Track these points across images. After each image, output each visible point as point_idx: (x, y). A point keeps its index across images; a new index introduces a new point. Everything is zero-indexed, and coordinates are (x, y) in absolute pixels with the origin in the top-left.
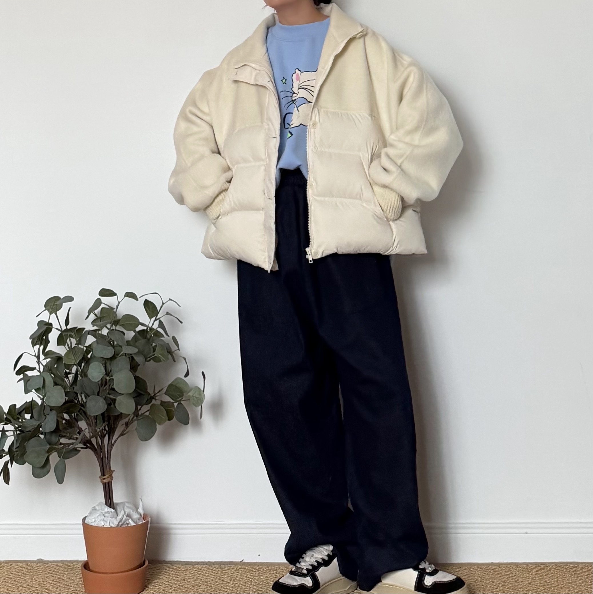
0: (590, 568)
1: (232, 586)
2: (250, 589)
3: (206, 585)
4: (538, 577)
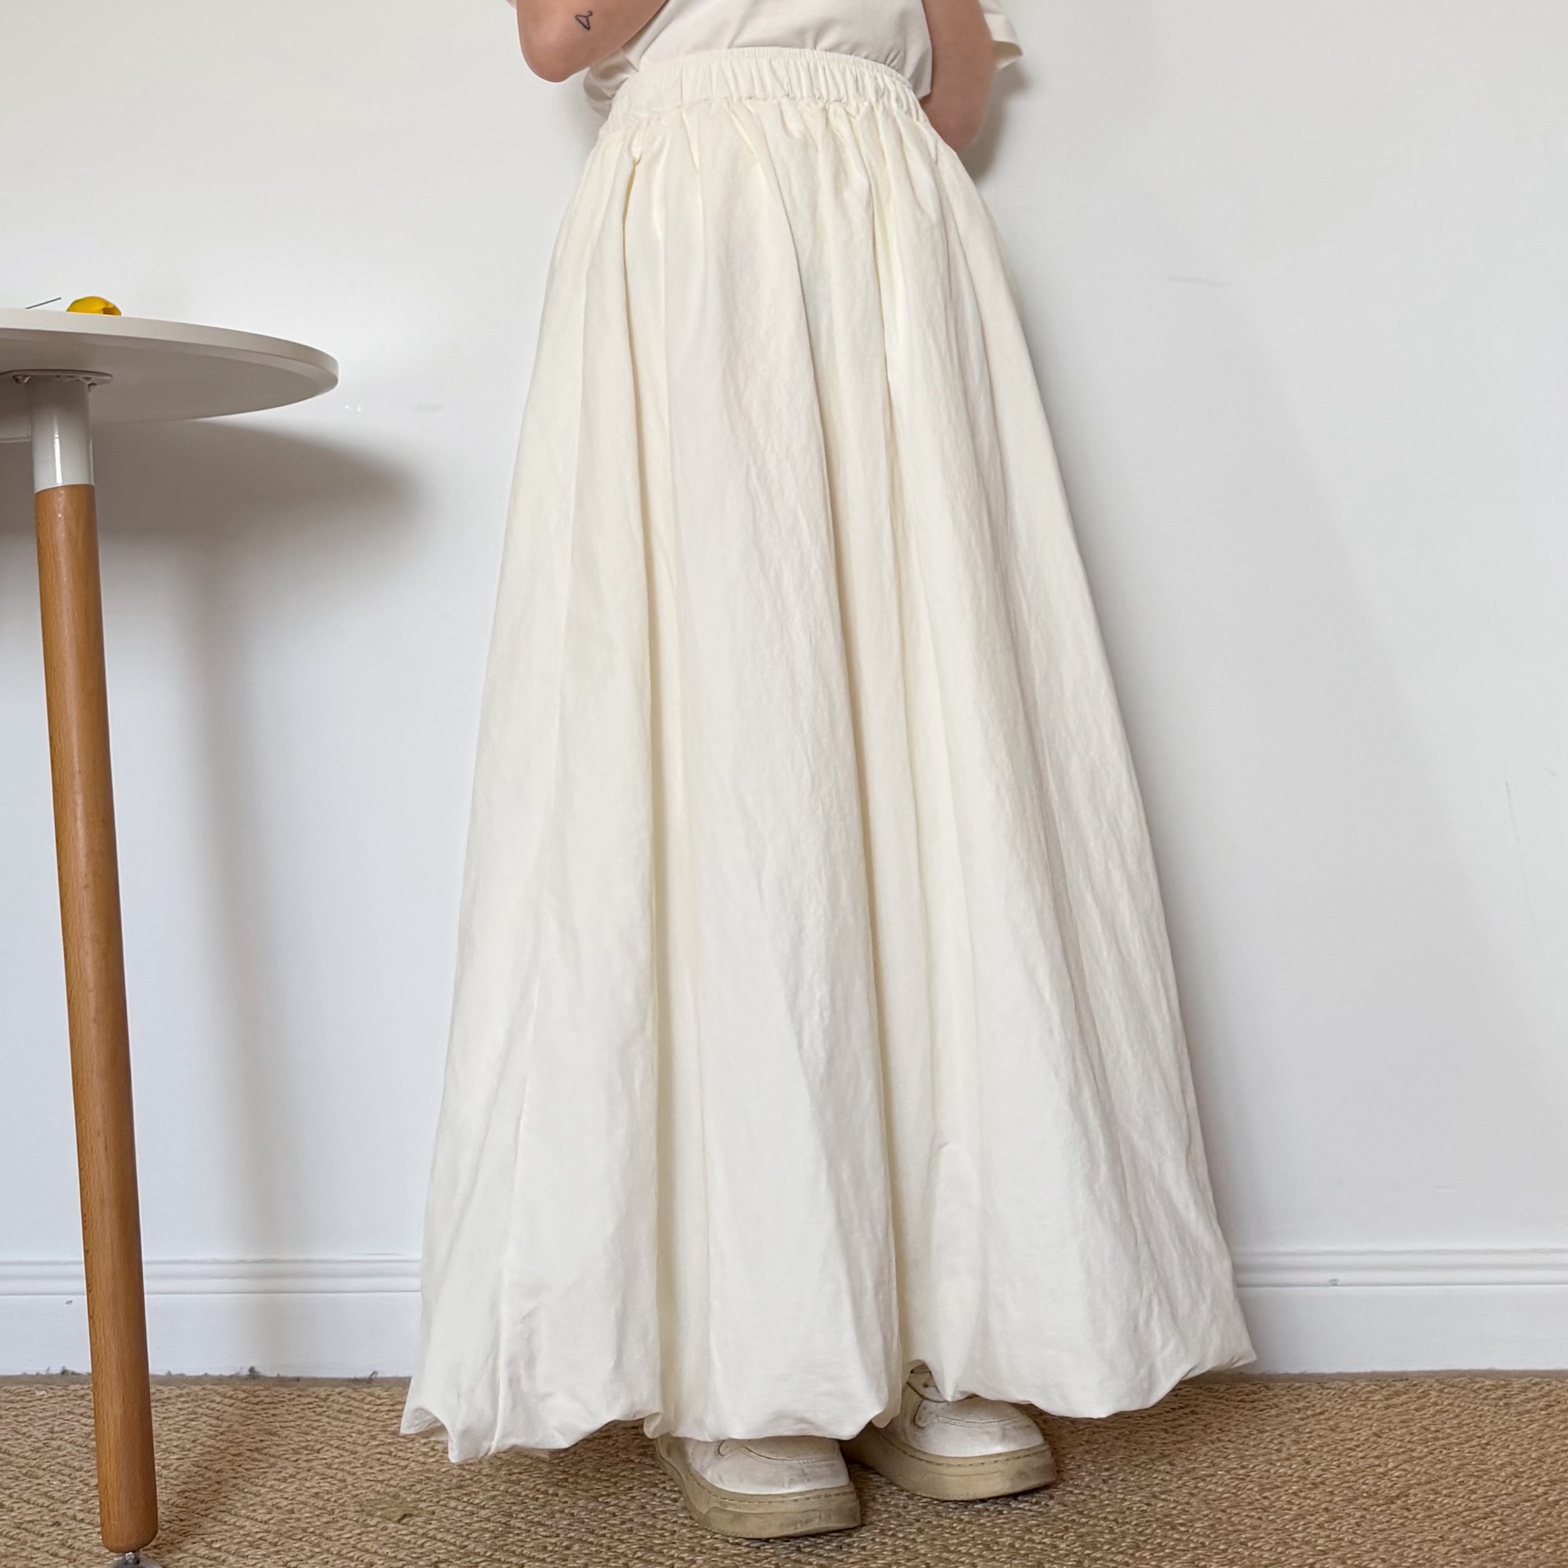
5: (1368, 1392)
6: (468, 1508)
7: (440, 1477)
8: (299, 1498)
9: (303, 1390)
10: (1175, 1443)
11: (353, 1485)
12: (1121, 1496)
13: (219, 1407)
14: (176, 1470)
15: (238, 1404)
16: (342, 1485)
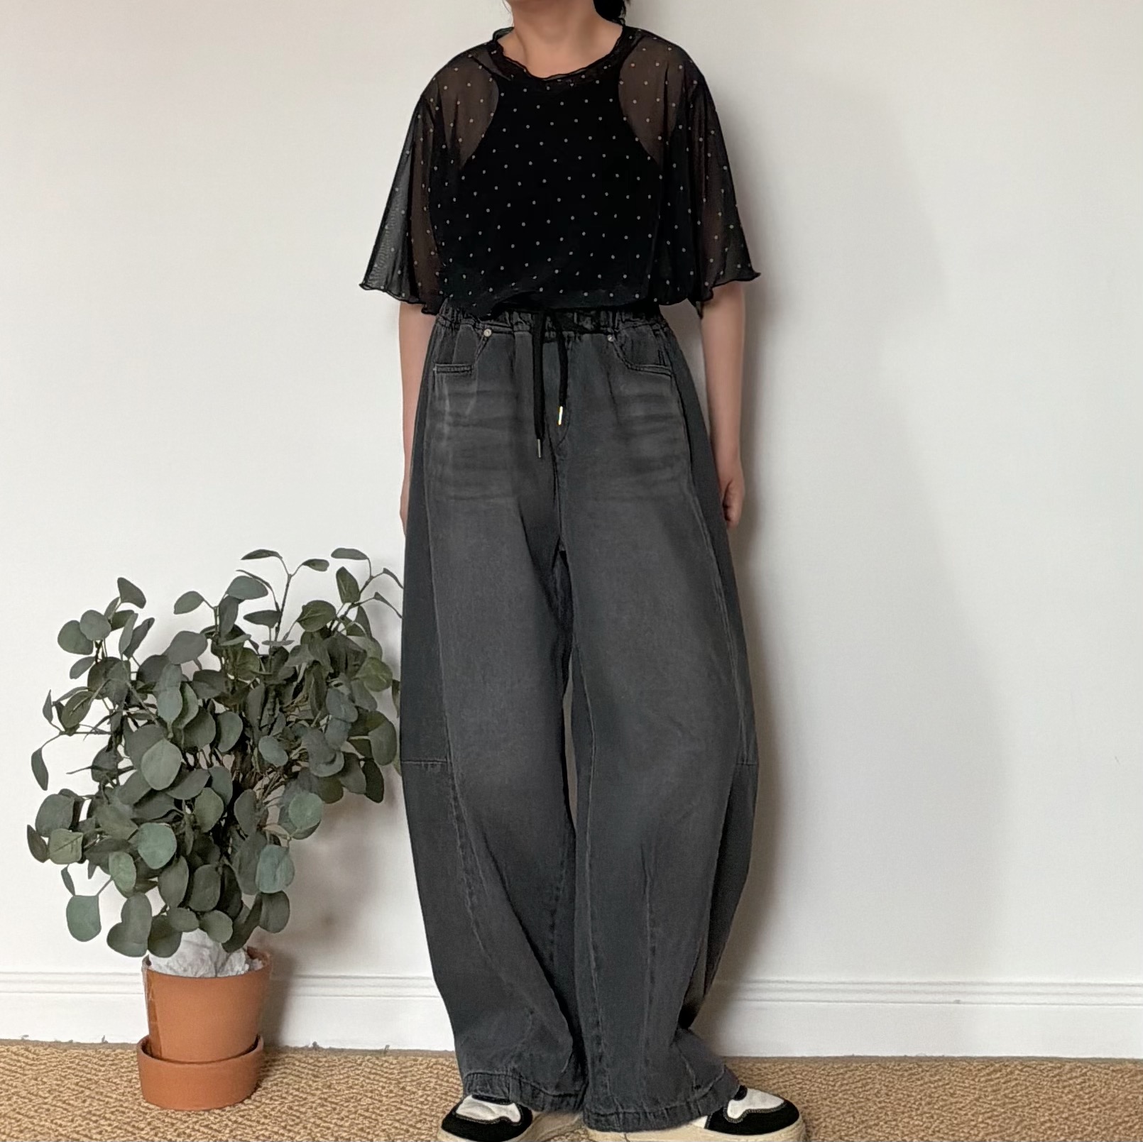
0: (1085, 1070)
5: (978, 1070)
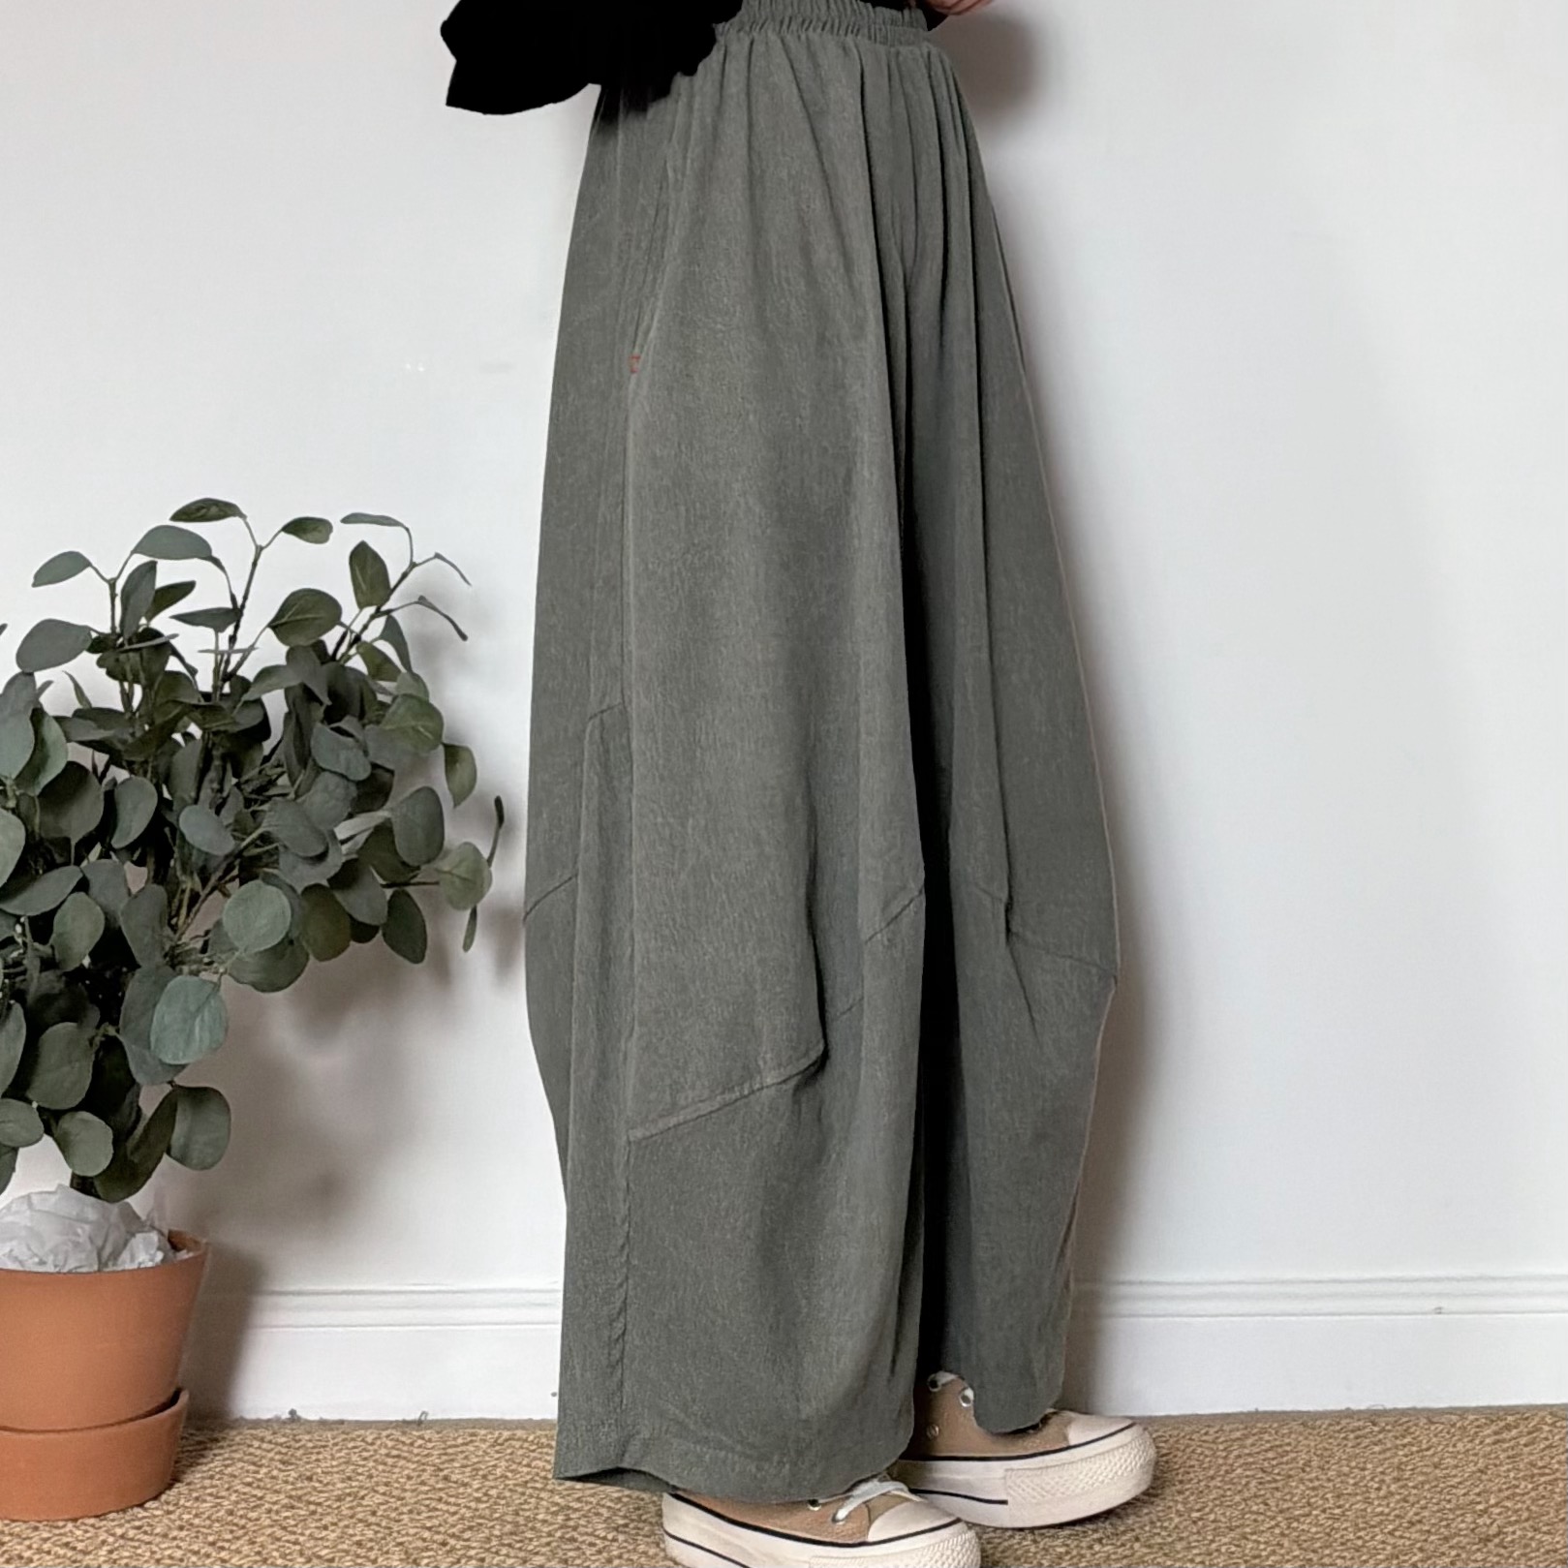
1: (476, 1495)
2: (538, 1504)
3: (384, 1494)
4: (1504, 1451)
5: (1478, 1427)
6: (522, 1554)
7: (492, 1524)
8: (340, 1547)
9: (348, 1434)
10: (1269, 1482)
11: (399, 1532)
12: (1210, 1538)
13: (258, 1452)
14: (209, 1518)
15: (279, 1448)
16: (387, 1531)
